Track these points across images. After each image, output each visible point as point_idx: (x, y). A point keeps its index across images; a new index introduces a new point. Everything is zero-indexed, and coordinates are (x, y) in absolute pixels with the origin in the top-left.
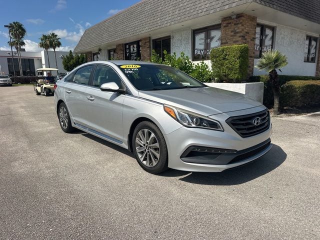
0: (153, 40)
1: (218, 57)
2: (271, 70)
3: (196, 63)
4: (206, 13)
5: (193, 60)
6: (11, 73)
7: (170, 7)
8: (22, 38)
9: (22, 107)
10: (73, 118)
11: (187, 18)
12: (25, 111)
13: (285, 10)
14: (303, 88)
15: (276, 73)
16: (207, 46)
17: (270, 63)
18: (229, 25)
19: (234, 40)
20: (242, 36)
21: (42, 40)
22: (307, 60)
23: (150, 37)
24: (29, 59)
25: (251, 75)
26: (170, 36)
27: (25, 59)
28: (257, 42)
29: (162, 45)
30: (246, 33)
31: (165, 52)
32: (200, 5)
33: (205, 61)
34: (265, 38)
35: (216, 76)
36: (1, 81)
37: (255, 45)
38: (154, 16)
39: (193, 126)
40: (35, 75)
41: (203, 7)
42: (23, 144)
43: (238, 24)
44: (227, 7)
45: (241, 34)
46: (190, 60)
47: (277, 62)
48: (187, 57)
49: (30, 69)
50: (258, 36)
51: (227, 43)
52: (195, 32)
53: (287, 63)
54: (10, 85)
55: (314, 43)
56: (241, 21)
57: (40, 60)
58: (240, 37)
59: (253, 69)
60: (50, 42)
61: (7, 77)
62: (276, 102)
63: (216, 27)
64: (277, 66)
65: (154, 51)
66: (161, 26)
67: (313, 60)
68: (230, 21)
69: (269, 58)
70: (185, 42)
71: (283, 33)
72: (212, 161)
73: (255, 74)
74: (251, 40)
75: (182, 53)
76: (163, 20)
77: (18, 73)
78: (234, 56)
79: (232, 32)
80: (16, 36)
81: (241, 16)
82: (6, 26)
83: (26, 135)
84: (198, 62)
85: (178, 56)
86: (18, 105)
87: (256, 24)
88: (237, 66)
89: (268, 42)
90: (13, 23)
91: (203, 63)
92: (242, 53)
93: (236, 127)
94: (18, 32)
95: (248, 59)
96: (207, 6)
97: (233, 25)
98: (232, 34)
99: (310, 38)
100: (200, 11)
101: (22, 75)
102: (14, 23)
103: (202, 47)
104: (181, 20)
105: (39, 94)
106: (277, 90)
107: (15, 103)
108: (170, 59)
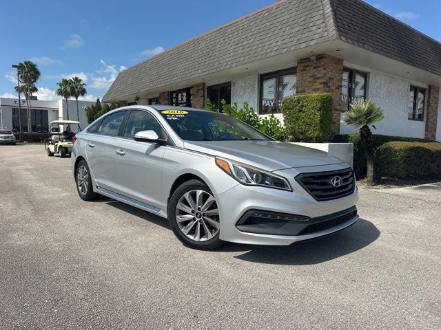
0: (208, 87)
1: (292, 109)
2: (361, 127)
3: (263, 116)
4: (277, 52)
5: (260, 114)
6: (16, 128)
7: (231, 45)
8: (34, 82)
9: (27, 170)
10: (95, 180)
11: (252, 59)
12: (32, 174)
13: (380, 52)
14: (405, 150)
15: (369, 130)
16: (279, 95)
17: (360, 117)
18: (308, 69)
19: (314, 87)
20: (324, 83)
21: (61, 85)
22: (413, 118)
23: (204, 84)
24: (41, 111)
25: (337, 134)
26: (230, 82)
27: (35, 110)
28: (345, 91)
29: (220, 94)
30: (330, 78)
31: (223, 101)
32: (269, 43)
33: (275, 115)
34: (356, 86)
35: (290, 134)
36: (2, 137)
37: (341, 94)
38: (210, 55)
39: (253, 183)
40: (48, 131)
41: (273, 45)
42: (26, 212)
43: (319, 67)
44: (304, 45)
45: (323, 80)
46: (256, 113)
47: (370, 115)
48: (252, 109)
49: (42, 124)
50: (345, 83)
51: (304, 91)
52: (263, 78)
53: (383, 117)
54: (13, 144)
55: (420, 95)
56: (323, 63)
57: (57, 111)
58: (321, 83)
59: (339, 125)
60: (71, 89)
61: (9, 132)
62: (370, 168)
63: (291, 71)
64: (369, 121)
65: (208, 100)
66: (218, 69)
67: (420, 118)
68: (308, 64)
69: (359, 111)
70: (249, 90)
71: (378, 81)
72: (277, 231)
73: (342, 132)
74: (336, 88)
75: (245, 103)
76: (221, 62)
77: (25, 129)
78: (313, 108)
79: (311, 77)
80: (26, 79)
81: (322, 58)
82: (14, 66)
83: (30, 202)
84: (267, 116)
85: (240, 107)
86: (22, 167)
87: (342, 68)
88: (317, 121)
89: (359, 91)
90: (23, 63)
91: (273, 117)
92: (323, 103)
93: (309, 186)
94: (29, 74)
95: (331, 112)
96: (279, 43)
97: (312, 68)
98: (311, 79)
99: (415, 89)
100: (269, 50)
101: (30, 131)
102: (26, 63)
103: (272, 96)
104: (245, 62)
105: (51, 154)
106: (370, 153)
107: (19, 165)
108: (229, 111)
